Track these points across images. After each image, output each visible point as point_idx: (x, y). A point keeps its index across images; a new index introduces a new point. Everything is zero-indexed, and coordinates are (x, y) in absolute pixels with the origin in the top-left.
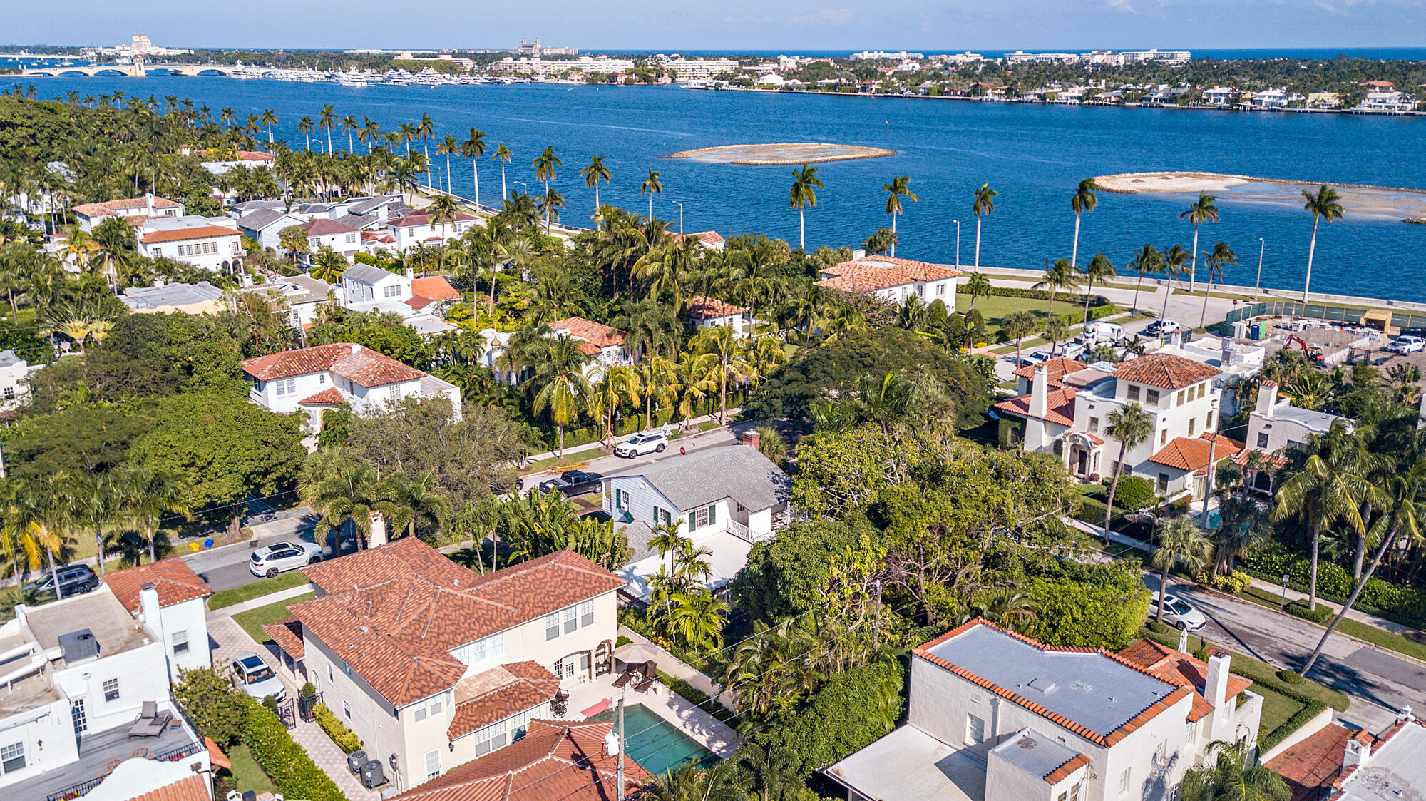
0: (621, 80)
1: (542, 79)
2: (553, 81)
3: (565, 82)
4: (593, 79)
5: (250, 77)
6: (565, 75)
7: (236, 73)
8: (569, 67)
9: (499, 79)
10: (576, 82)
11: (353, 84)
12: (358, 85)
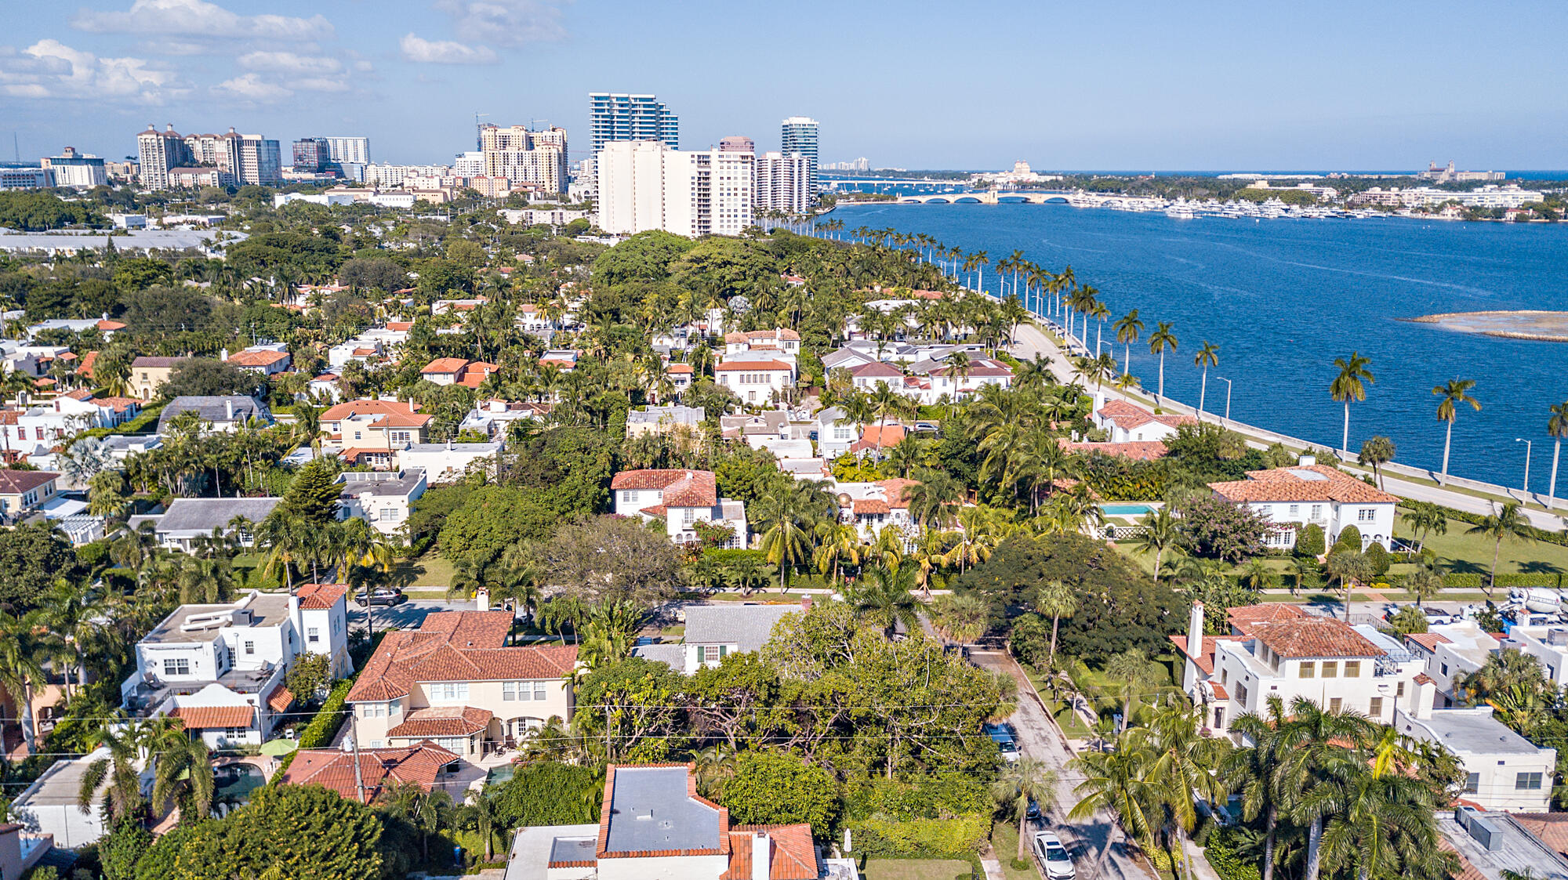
0: (1511, 216)
1: (1406, 213)
2: (1420, 215)
3: (1435, 217)
4: (1473, 214)
5: (1088, 206)
6: (1439, 209)
7: (1077, 201)
8: (1449, 198)
9: (1351, 212)
10: (1449, 218)
11: (1177, 216)
12: (1183, 216)
